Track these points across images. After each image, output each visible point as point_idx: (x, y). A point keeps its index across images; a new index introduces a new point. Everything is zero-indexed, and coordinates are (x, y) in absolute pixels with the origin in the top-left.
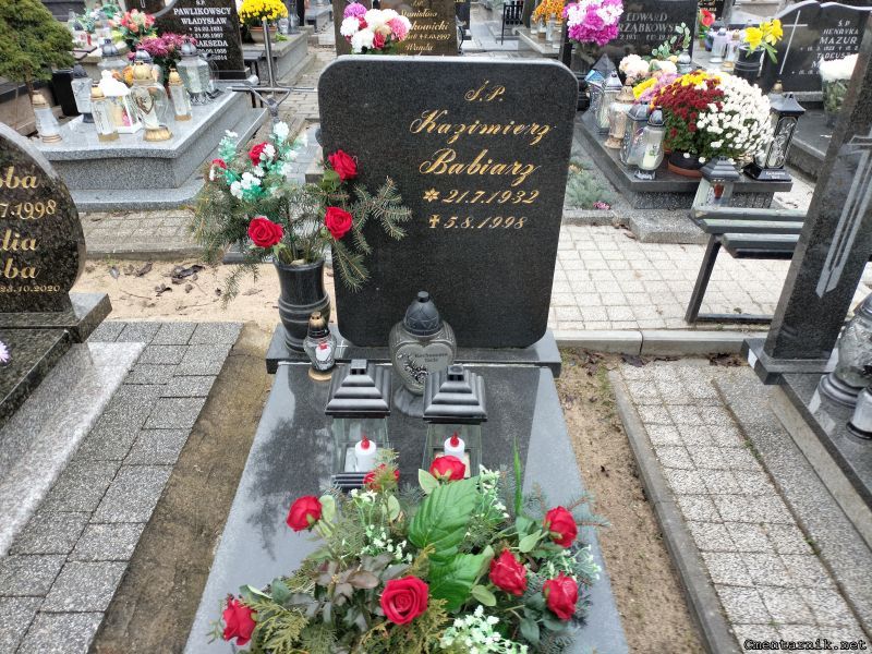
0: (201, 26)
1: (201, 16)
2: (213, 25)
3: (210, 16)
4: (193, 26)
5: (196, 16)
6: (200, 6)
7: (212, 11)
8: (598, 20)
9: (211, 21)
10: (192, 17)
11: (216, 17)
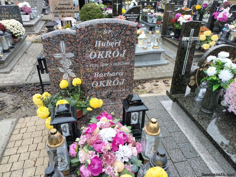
0: (131, 19)
1: (131, 16)
2: (134, 18)
3: (134, 16)
4: (129, 19)
5: (130, 16)
6: (132, 14)
7: (135, 15)
8: (226, 16)
9: (134, 17)
10: (129, 16)
11: (135, 16)
